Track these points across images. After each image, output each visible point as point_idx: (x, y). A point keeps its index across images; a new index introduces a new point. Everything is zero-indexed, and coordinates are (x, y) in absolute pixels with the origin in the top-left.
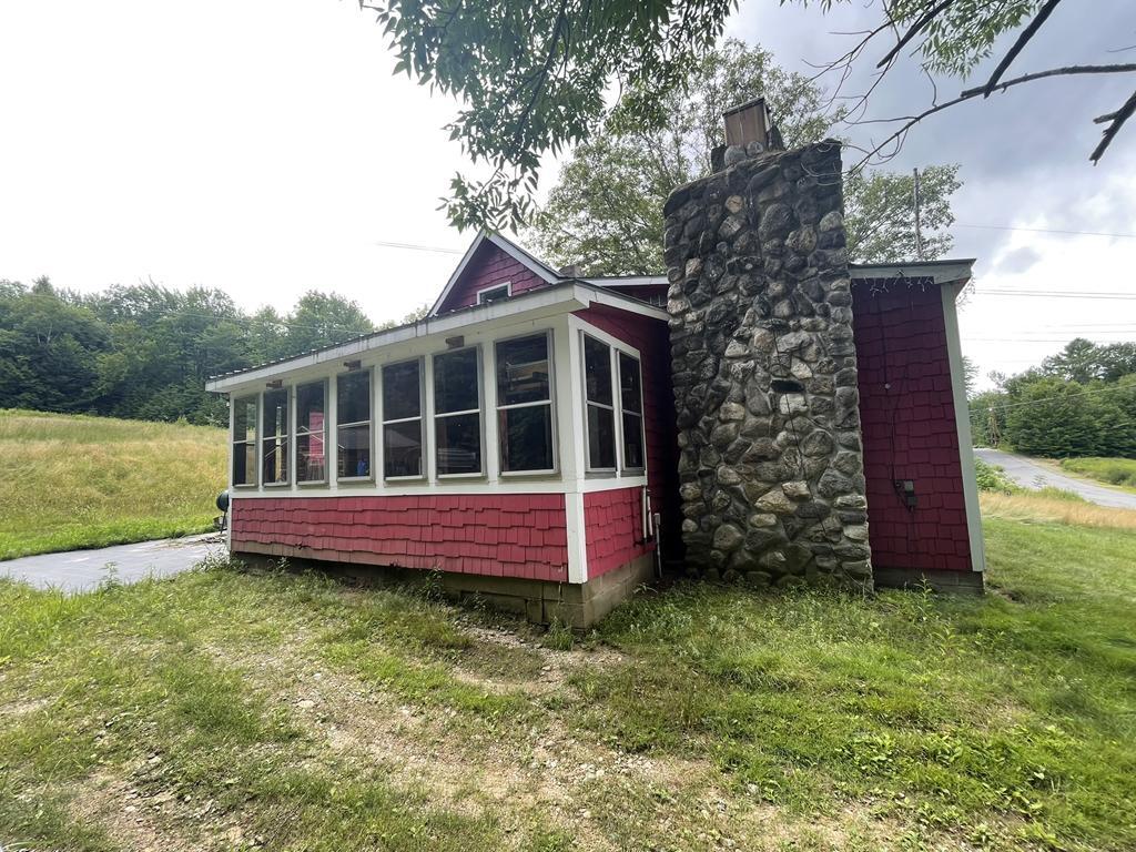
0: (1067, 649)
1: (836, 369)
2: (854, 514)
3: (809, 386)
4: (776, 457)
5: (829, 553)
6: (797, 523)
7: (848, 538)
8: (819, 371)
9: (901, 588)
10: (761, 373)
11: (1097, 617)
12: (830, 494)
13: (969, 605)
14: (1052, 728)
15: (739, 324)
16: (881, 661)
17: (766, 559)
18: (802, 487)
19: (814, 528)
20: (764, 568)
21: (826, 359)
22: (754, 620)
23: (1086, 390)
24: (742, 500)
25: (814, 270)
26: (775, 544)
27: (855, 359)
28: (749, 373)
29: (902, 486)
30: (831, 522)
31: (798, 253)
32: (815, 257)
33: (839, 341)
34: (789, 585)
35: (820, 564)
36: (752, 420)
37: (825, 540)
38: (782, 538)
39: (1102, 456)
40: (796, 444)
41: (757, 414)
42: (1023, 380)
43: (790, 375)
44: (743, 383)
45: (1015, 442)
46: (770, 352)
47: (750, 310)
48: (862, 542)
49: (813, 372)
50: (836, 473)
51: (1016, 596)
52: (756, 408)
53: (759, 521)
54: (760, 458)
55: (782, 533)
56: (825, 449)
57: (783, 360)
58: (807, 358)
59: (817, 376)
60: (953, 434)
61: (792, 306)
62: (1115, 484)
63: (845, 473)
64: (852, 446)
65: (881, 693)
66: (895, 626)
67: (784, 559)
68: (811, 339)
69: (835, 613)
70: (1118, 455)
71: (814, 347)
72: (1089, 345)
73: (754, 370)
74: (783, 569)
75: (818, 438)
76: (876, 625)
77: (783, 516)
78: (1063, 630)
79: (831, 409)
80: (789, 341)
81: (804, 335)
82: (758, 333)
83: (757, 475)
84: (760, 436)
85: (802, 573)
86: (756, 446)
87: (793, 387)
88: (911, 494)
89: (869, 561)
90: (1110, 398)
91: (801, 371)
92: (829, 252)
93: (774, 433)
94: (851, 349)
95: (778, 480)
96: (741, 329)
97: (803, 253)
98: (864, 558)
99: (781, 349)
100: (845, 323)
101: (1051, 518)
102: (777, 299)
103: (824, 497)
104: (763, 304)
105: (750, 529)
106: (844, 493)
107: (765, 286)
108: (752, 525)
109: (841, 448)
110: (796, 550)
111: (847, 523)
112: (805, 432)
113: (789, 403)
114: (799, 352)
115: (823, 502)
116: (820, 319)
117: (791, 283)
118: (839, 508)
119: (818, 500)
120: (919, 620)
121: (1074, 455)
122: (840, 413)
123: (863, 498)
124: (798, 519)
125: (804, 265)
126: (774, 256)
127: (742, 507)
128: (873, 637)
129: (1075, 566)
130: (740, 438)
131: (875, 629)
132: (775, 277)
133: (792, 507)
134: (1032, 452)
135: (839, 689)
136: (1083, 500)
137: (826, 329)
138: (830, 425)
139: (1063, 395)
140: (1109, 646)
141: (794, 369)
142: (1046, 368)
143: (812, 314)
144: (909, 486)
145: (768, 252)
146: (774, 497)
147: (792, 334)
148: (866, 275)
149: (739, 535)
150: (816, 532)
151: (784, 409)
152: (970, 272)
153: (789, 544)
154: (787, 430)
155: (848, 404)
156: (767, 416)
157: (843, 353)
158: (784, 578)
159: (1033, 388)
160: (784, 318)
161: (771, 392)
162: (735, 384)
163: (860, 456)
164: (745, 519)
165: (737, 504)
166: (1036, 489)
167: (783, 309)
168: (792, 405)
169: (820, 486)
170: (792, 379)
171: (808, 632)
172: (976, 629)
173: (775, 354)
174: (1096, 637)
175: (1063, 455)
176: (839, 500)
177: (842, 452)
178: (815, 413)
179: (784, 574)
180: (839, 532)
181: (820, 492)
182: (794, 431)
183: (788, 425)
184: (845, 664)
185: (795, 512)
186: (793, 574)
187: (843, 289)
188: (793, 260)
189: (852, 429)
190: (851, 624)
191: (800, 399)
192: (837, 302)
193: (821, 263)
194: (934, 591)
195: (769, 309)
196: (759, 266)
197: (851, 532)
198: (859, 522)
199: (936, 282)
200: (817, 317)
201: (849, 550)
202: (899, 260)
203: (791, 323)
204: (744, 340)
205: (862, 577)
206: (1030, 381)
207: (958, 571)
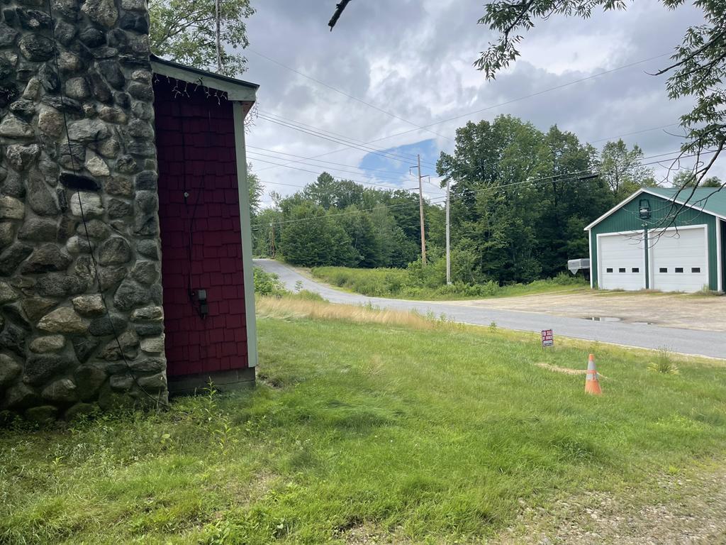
0: (303, 418)
1: (136, 170)
2: (151, 326)
3: (105, 186)
4: (65, 266)
5: (125, 371)
6: (89, 342)
7: (145, 353)
8: (118, 170)
9: (192, 395)
10: (46, 162)
11: (322, 388)
12: (126, 308)
13: (244, 398)
14: (290, 485)
15: (18, 95)
16: (169, 471)
17: (51, 390)
18: (96, 301)
19: (109, 346)
20: (48, 401)
21: (125, 157)
22: (34, 466)
23: (328, 214)
24: (18, 320)
25: (113, 51)
26: (61, 370)
27: (155, 162)
28: (30, 161)
29: (197, 294)
30: (127, 338)
31: (96, 25)
32: (115, 35)
33: (139, 138)
34: (79, 415)
35: (114, 385)
36: (34, 221)
37: (121, 357)
38: (72, 362)
39: (333, 265)
40: (91, 251)
41: (40, 213)
42: (292, 201)
43: (84, 169)
44: (23, 171)
45: (285, 254)
46: (59, 138)
47: (33, 80)
48: (157, 354)
49: (110, 169)
50: (134, 283)
51: (276, 384)
52: (40, 205)
53: (42, 345)
54: (43, 268)
55: (71, 355)
56: (123, 257)
57: (76, 150)
58: (104, 152)
59: (115, 175)
60: (239, 244)
61: (88, 86)
62: (340, 286)
63: (143, 283)
64: (151, 255)
65: (165, 504)
66: (185, 433)
67: (72, 386)
68: (109, 131)
69: (128, 434)
70: (342, 265)
71: (113, 141)
72: (331, 179)
73: (37, 158)
74: (71, 398)
75: (115, 245)
76: (167, 436)
77: (72, 336)
78: (302, 403)
79: (130, 212)
80: (82, 128)
81: (101, 125)
82: (43, 111)
83: (40, 289)
84: (45, 240)
85: (94, 398)
86: (39, 253)
87: (88, 184)
88: (203, 302)
89: (164, 373)
90: (340, 221)
91: (96, 166)
92: (130, 35)
93: (63, 237)
94: (152, 150)
95: (66, 295)
96: (21, 101)
97: (100, 26)
98: (160, 370)
99: (73, 137)
100: (146, 120)
101: (304, 315)
102: (68, 73)
103: (121, 310)
104: (51, 76)
105: (30, 356)
106: (141, 304)
107: (53, 54)
108: (34, 351)
109: (138, 256)
110: (88, 373)
111: (143, 336)
112: (100, 237)
113: (81, 202)
114: (95, 143)
115: (119, 316)
116: (120, 110)
117: (86, 58)
118: (136, 321)
119: (114, 315)
120: (205, 421)
121: (319, 264)
122: (140, 218)
123: (160, 308)
124: (90, 338)
125: (102, 41)
126: (66, 19)
127: (20, 330)
128: (165, 449)
129: (313, 351)
130: (17, 242)
131: (167, 440)
132: (68, 45)
133: (84, 324)
134: (296, 262)
135: (127, 514)
136: (322, 299)
137: (126, 123)
138: (128, 231)
139: (315, 216)
140: (326, 409)
141: (89, 163)
142: (306, 193)
143: (109, 101)
144: (202, 294)
145: (60, 12)
146: (63, 315)
147: (85, 121)
148: (169, 73)
149: (14, 365)
150: (111, 349)
151: (76, 209)
152: (254, 97)
153: (80, 368)
154: (79, 234)
155: (147, 209)
156: (55, 216)
157: (145, 153)
158: (74, 408)
159: (298, 209)
160: (77, 98)
161: (60, 187)
162: (12, 172)
163: (158, 266)
164: (23, 345)
165: (13, 326)
166: (296, 292)
167: (76, 87)
168: (86, 206)
169: (116, 299)
170: (86, 174)
171: (97, 463)
172: (248, 417)
173: (65, 141)
174: (320, 404)
175: (313, 265)
176: (136, 313)
177: (141, 260)
178: (112, 217)
179: (73, 403)
180: (136, 347)
181: (116, 305)
182: (87, 236)
183: (81, 229)
184: (134, 486)
185: (89, 329)
186: (84, 402)
187: (144, 81)
188: (89, 31)
189: (151, 236)
190: (144, 441)
191: (95, 199)
192: (138, 95)
193: (121, 45)
194: (219, 391)
195: (59, 84)
196: (46, 26)
197: (148, 345)
198: (155, 334)
199: (230, 98)
200: (116, 107)
201: (145, 364)
202: (205, 68)
203: (86, 107)
204: (26, 116)
205: (155, 390)
206: (296, 203)
207: (238, 369)
